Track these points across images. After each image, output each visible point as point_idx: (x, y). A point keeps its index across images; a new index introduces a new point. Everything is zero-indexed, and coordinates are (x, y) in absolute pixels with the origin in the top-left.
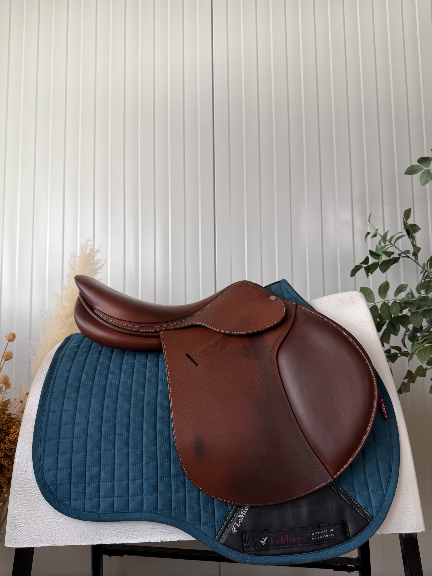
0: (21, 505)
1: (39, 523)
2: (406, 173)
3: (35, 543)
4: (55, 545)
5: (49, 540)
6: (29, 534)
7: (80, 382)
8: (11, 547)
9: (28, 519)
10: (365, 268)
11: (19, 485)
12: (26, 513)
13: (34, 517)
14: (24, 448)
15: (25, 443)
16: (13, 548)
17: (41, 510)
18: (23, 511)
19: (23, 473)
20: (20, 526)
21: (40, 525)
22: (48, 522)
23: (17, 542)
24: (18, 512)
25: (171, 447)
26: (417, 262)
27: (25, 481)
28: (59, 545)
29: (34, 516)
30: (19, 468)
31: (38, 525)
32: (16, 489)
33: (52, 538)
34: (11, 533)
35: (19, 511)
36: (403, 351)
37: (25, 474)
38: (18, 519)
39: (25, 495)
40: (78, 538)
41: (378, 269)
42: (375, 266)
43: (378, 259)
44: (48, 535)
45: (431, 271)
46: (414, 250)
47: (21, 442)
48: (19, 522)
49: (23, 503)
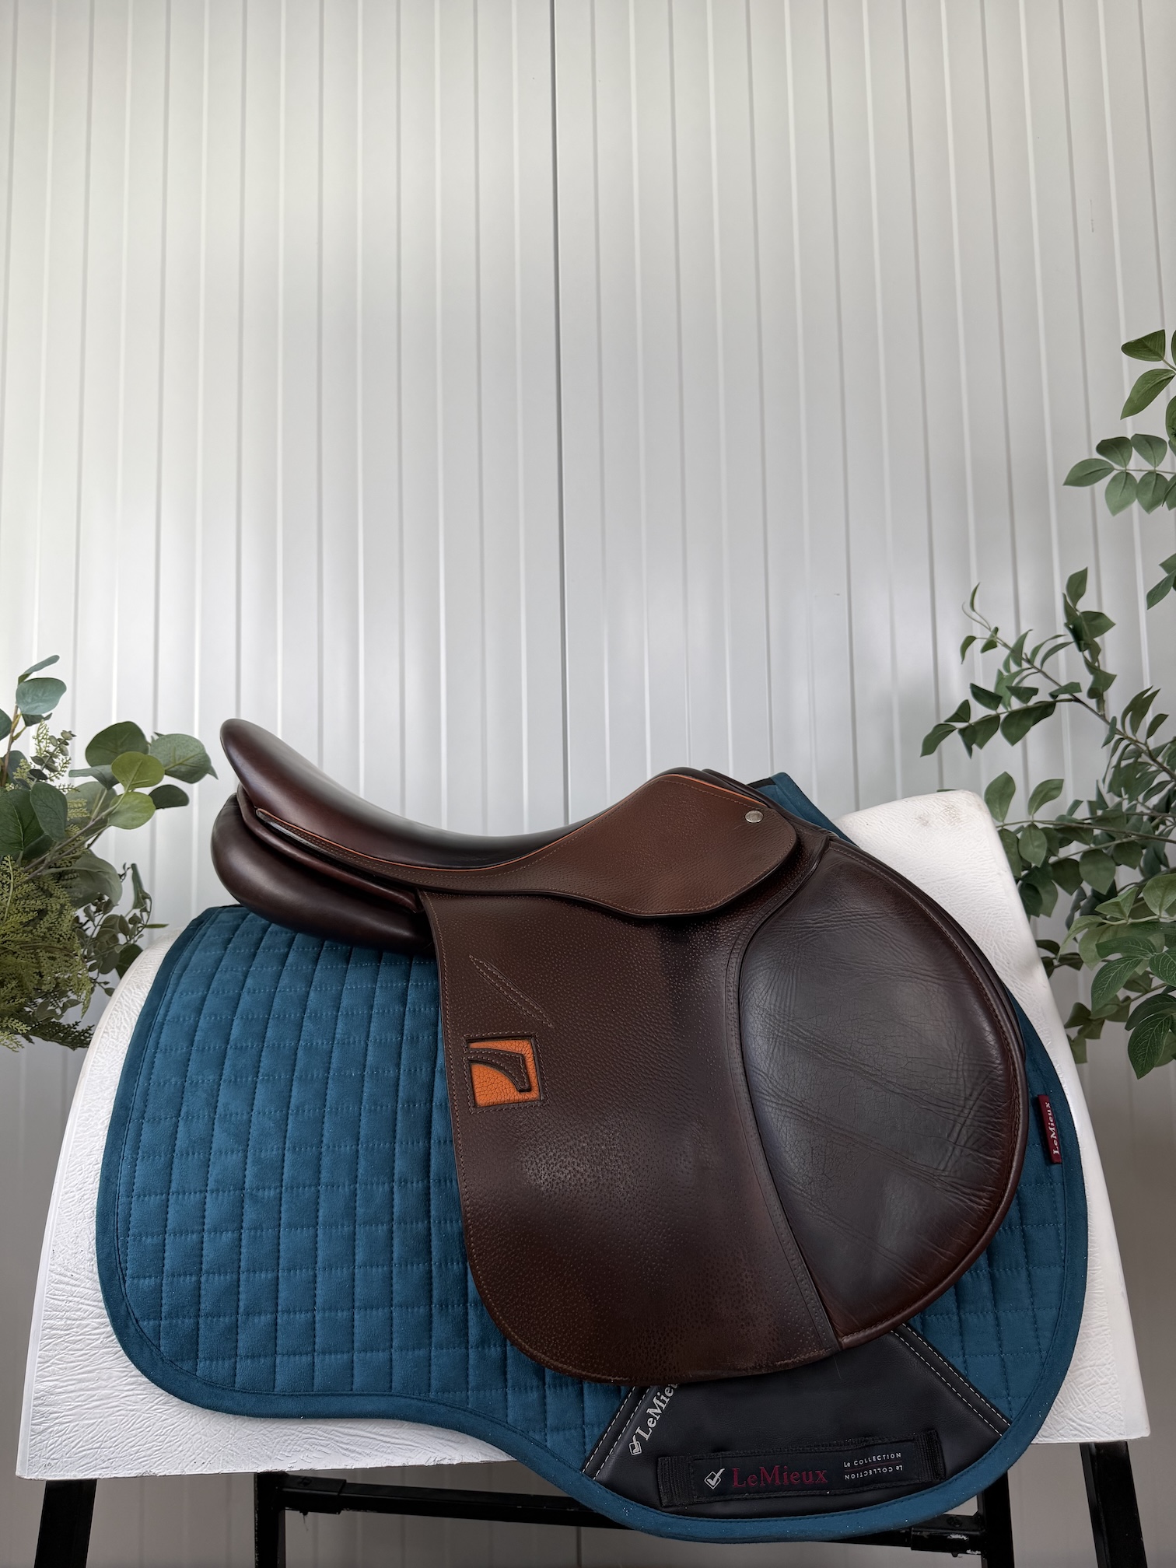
0: (60, 1366)
1: (107, 1414)
2: (1070, 482)
3: (98, 1469)
4: (152, 1474)
5: (136, 1460)
6: (81, 1443)
8: (32, 1478)
9: (78, 1404)
10: (962, 732)
11: (55, 1313)
12: (72, 1388)
13: (95, 1398)
14: (68, 1212)
15: (71, 1200)
16: (38, 1480)
17: (114, 1379)
18: (66, 1381)
19: (66, 1279)
20: (57, 1421)
21: (111, 1420)
22: (133, 1410)
23: (49, 1464)
24: (51, 1384)
26: (1102, 712)
27: (71, 1302)
28: (163, 1474)
29: (95, 1395)
30: (55, 1266)
31: (105, 1420)
32: (47, 1322)
33: (144, 1454)
34: (34, 1441)
35: (55, 1383)
37: (73, 1282)
38: (52, 1403)
39: (71, 1339)
40: (212, 1456)
41: (999, 734)
42: (989, 726)
43: (996, 708)
44: (132, 1447)
45: (1134, 738)
46: (1094, 682)
47: (61, 1197)
48: (55, 1413)
49: (67, 1360)
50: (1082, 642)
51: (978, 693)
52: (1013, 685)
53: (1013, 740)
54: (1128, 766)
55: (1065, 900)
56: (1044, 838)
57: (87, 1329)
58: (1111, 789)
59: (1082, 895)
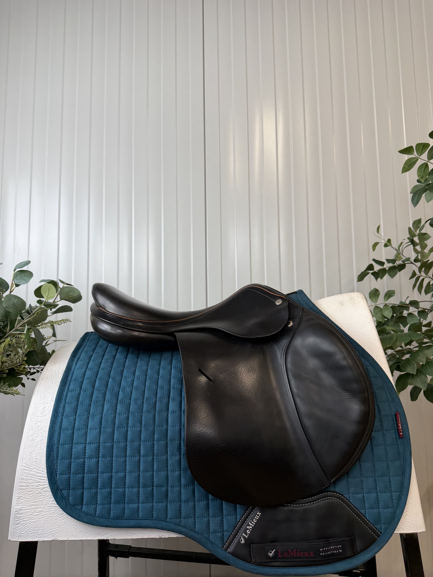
0: (24, 500)
3: (38, 538)
4: (57, 540)
5: (51, 534)
6: (32, 528)
8: (14, 540)
9: (30, 514)
11: (22, 481)
12: (28, 508)
13: (37, 512)
14: (28, 444)
15: (29, 440)
16: (17, 541)
17: (44, 505)
18: (26, 505)
19: (27, 469)
20: (23, 520)
21: (42, 520)
22: (50, 516)
23: (20, 536)
27: (28, 477)
28: (61, 540)
30: (23, 464)
32: (20, 484)
33: (54, 532)
34: (15, 527)
35: (22, 506)
37: (30, 470)
38: (21, 513)
39: (29, 490)
40: (79, 533)
47: (25, 439)
48: (23, 517)
49: (27, 498)
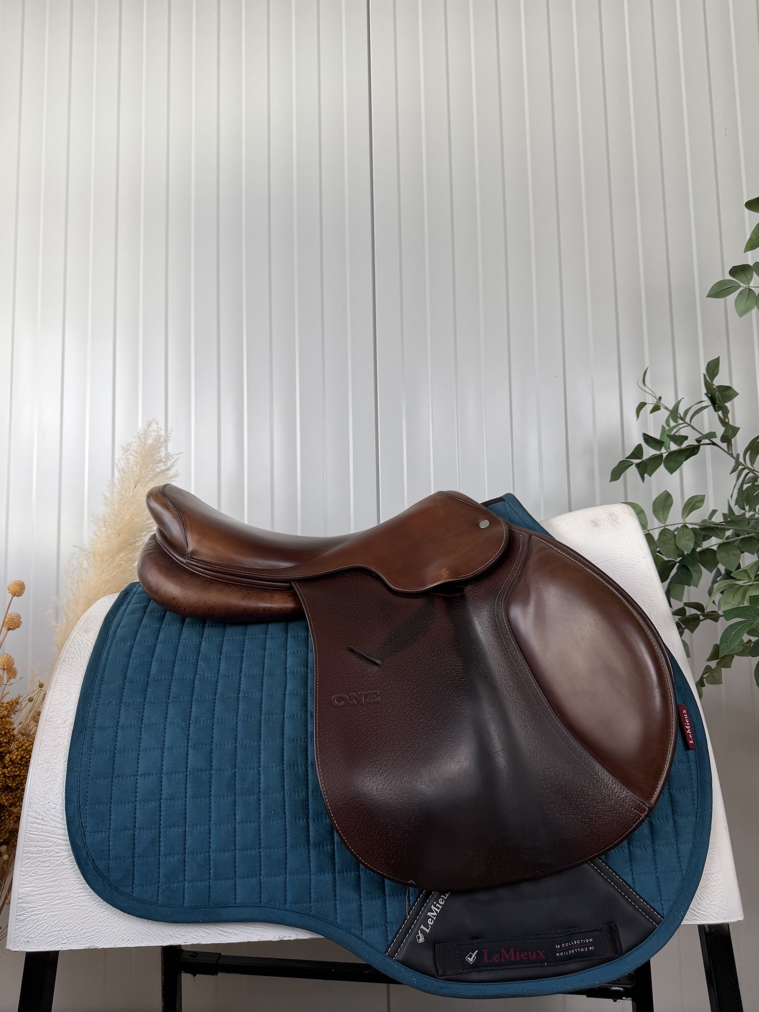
0: (35, 877)
1: (65, 909)
2: (711, 295)
3: (60, 944)
4: (94, 947)
5: (84, 938)
6: (49, 927)
7: (149, 677)
8: (17, 950)
9: (47, 902)
10: (638, 465)
11: (31, 843)
12: (42, 891)
13: (58, 898)
14: (40, 777)
15: (42, 769)
16: (21, 951)
17: (70, 885)
18: (39, 887)
19: (39, 821)
20: (33, 913)
21: (68, 913)
22: (82, 906)
23: (28, 941)
24: (29, 889)
25: (309, 793)
26: (731, 452)
27: (42, 835)
28: (102, 947)
29: (57, 896)
30: (32, 812)
31: (65, 912)
32: (27, 848)
33: (90, 934)
34: (18, 926)
35: (32, 888)
36: (707, 610)
37: (44, 823)
39: (43, 859)
40: (134, 935)
41: (662, 467)
42: (656, 461)
43: (660, 449)
44: (81, 930)
45: (752, 468)
46: (725, 432)
48: (31, 908)
49: (40, 874)
50: (716, 405)
51: (648, 439)
52: (672, 434)
53: (671, 470)
54: (748, 488)
55: (707, 576)
56: (692, 535)
57: (52, 853)
58: (737, 503)
59: (719, 571)
